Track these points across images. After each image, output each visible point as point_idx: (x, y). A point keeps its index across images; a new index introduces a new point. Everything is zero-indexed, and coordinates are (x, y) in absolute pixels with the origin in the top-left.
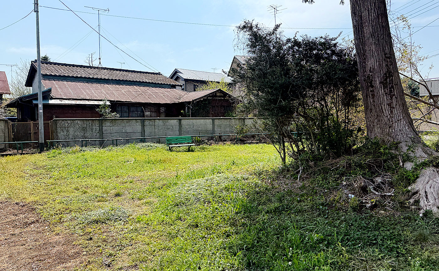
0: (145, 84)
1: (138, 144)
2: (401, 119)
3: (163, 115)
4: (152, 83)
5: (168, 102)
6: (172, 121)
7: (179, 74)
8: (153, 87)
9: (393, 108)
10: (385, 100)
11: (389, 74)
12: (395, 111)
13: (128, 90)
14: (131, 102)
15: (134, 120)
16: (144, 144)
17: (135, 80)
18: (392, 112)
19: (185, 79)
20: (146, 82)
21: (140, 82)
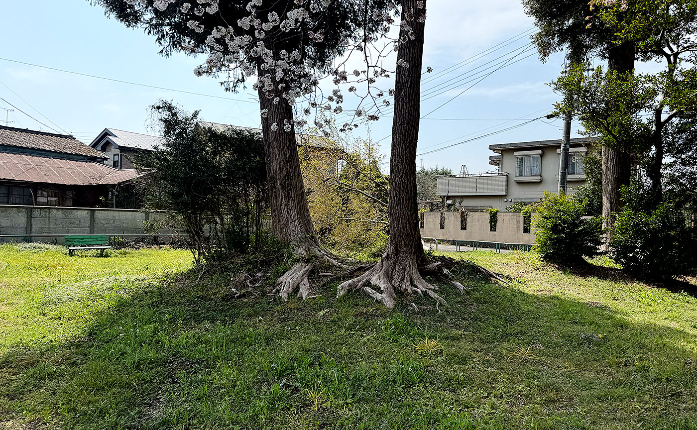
0: (43, 152)
1: (19, 244)
2: (295, 220)
3: (69, 202)
4: (55, 152)
5: (79, 183)
6: (79, 212)
7: (111, 137)
8: (55, 159)
9: (290, 209)
10: (284, 201)
11: (288, 177)
12: (291, 212)
13: (10, 161)
14: (14, 180)
15: (14, 209)
16: (28, 245)
17: (24, 146)
18: (288, 213)
19: (119, 146)
20: (44, 150)
21: (33, 149)
